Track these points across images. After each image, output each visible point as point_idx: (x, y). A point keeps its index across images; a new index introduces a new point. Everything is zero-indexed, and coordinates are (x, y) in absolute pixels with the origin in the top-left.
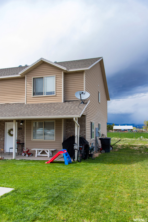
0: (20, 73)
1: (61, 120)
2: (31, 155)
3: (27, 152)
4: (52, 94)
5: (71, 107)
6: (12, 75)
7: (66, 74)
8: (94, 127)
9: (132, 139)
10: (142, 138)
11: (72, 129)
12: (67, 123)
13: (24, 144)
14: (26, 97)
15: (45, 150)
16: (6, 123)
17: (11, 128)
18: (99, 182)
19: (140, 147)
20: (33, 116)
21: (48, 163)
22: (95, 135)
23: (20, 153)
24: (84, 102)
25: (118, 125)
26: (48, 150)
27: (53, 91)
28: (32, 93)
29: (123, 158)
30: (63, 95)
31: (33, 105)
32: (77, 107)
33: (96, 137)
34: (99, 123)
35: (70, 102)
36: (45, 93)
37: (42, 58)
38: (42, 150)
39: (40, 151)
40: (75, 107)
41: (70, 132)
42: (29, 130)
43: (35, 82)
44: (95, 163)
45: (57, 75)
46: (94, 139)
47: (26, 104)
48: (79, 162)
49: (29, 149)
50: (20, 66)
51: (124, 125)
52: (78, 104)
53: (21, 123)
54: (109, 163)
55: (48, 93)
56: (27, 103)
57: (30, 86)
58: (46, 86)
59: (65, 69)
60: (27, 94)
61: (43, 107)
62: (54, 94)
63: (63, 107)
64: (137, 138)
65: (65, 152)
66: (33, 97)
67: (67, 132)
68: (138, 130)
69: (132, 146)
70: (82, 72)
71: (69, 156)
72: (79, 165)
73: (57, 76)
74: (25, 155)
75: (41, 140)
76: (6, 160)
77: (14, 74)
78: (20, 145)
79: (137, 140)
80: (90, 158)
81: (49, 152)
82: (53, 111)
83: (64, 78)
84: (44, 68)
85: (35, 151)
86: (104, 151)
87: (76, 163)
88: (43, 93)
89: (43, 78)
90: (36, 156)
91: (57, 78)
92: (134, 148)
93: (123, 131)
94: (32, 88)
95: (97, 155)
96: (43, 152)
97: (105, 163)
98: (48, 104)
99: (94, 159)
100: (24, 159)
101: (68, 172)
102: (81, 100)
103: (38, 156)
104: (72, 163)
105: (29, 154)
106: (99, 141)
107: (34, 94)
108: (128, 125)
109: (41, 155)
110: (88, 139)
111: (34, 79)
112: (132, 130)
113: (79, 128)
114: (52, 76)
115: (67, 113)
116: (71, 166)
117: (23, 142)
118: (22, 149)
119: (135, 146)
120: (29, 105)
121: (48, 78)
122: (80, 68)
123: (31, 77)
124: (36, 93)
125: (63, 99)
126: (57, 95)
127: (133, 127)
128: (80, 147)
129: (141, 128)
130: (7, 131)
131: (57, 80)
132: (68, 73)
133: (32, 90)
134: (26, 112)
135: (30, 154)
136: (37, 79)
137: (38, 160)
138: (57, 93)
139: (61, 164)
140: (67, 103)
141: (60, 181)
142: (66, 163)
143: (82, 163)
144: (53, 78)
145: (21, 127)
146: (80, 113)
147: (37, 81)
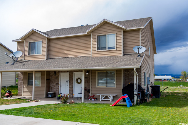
0: (87, 32)
1: (121, 70)
2: (96, 100)
3: (93, 97)
4: (113, 49)
5: (130, 60)
6: (79, 33)
7: (125, 32)
8: (147, 77)
9: (174, 87)
10: (182, 86)
11: (129, 78)
12: (126, 72)
13: (90, 90)
14: (91, 51)
15: (108, 95)
16: (74, 73)
17: (78, 77)
18: (164, 121)
19: (184, 94)
20: (100, 67)
21: (112, 106)
22: (147, 83)
23: (86, 98)
24: (140, 55)
25: (159, 75)
26: (111, 96)
27: (114, 46)
28: (97, 48)
29: (173, 103)
30: (122, 50)
31: (97, 58)
32: (135, 60)
33: (147, 85)
34: (150, 73)
35: (129, 56)
36: (108, 48)
37: (105, 19)
38: (105, 95)
39: (103, 96)
40: (133, 60)
41: (128, 80)
42: (94, 79)
43: (99, 38)
44: (152, 106)
45: (117, 32)
46: (146, 86)
47: (91, 57)
48: (138, 105)
49: (94, 94)
50: (82, 26)
51: (164, 75)
52: (136, 57)
53: (87, 73)
54: (163, 106)
55: (110, 48)
56: (93, 56)
57: (95, 42)
58: (108, 42)
59: (124, 28)
60: (93, 48)
61: (106, 60)
62: (115, 48)
63: (123, 60)
64: (177, 86)
65: (127, 97)
66: (97, 52)
67: (125, 80)
68: (176, 79)
69: (176, 93)
70: (138, 30)
71: (130, 100)
72: (139, 108)
73: (117, 34)
74: (91, 99)
75: (104, 87)
76: (77, 103)
77: (81, 32)
78: (86, 91)
79: (178, 88)
80: (145, 102)
81: (111, 97)
82: (115, 63)
83: (123, 35)
84: (107, 27)
85: (100, 96)
86: (155, 97)
87: (136, 106)
88: (106, 48)
89: (105, 35)
90: (100, 100)
91: (117, 36)
92: (179, 94)
93: (163, 80)
94: (97, 44)
95: (149, 100)
96: (106, 97)
97: (160, 107)
98: (110, 57)
99: (149, 103)
100: (91, 103)
101: (133, 113)
102: (138, 53)
103: (102, 100)
104: (133, 106)
105: (94, 99)
106: (150, 89)
107: (98, 49)
108: (167, 75)
109: (104, 99)
110: (143, 86)
111: (98, 36)
112: (171, 79)
113: (137, 77)
114: (113, 34)
115: (128, 64)
116: (133, 108)
117: (89, 89)
118: (88, 95)
119: (179, 93)
120: (94, 58)
121: (110, 36)
122: (136, 26)
123: (95, 35)
124: (100, 48)
125: (122, 53)
126: (118, 50)
127: (172, 77)
128: (138, 92)
129: (178, 78)
130: (75, 80)
131: (117, 37)
132: (126, 31)
133: (97, 45)
134: (93, 64)
135: (96, 98)
136: (100, 37)
137: (104, 104)
138: (117, 48)
139: (123, 107)
140: (126, 56)
141: (132, 120)
142: (128, 106)
143: (141, 106)
144: (114, 35)
145: (87, 76)
146: (139, 64)
147: (100, 38)
